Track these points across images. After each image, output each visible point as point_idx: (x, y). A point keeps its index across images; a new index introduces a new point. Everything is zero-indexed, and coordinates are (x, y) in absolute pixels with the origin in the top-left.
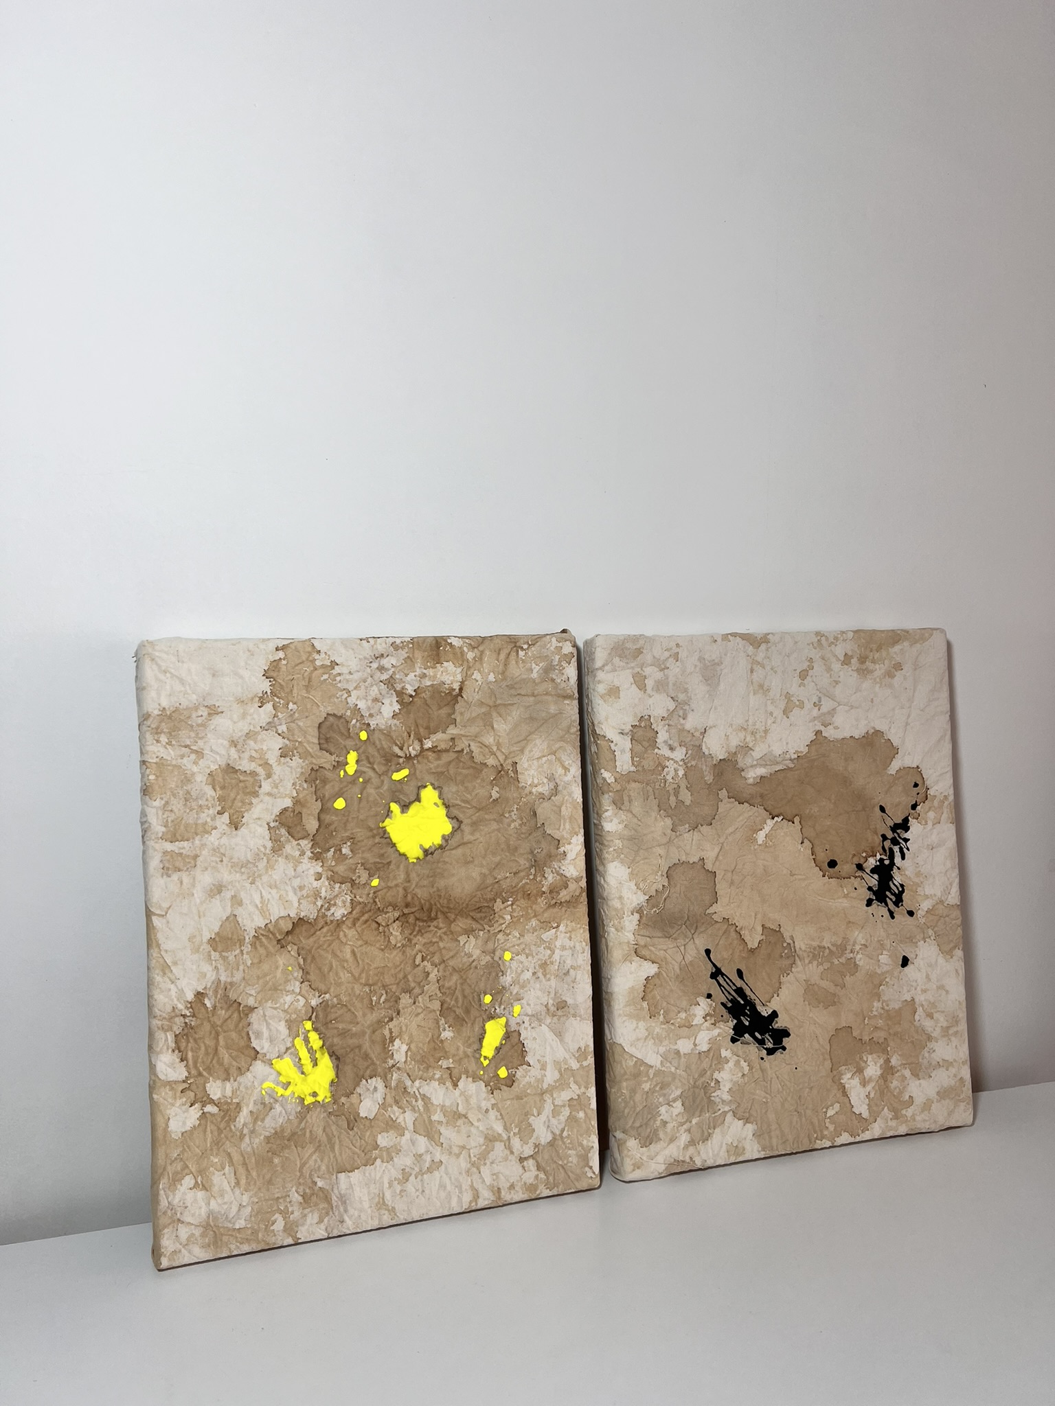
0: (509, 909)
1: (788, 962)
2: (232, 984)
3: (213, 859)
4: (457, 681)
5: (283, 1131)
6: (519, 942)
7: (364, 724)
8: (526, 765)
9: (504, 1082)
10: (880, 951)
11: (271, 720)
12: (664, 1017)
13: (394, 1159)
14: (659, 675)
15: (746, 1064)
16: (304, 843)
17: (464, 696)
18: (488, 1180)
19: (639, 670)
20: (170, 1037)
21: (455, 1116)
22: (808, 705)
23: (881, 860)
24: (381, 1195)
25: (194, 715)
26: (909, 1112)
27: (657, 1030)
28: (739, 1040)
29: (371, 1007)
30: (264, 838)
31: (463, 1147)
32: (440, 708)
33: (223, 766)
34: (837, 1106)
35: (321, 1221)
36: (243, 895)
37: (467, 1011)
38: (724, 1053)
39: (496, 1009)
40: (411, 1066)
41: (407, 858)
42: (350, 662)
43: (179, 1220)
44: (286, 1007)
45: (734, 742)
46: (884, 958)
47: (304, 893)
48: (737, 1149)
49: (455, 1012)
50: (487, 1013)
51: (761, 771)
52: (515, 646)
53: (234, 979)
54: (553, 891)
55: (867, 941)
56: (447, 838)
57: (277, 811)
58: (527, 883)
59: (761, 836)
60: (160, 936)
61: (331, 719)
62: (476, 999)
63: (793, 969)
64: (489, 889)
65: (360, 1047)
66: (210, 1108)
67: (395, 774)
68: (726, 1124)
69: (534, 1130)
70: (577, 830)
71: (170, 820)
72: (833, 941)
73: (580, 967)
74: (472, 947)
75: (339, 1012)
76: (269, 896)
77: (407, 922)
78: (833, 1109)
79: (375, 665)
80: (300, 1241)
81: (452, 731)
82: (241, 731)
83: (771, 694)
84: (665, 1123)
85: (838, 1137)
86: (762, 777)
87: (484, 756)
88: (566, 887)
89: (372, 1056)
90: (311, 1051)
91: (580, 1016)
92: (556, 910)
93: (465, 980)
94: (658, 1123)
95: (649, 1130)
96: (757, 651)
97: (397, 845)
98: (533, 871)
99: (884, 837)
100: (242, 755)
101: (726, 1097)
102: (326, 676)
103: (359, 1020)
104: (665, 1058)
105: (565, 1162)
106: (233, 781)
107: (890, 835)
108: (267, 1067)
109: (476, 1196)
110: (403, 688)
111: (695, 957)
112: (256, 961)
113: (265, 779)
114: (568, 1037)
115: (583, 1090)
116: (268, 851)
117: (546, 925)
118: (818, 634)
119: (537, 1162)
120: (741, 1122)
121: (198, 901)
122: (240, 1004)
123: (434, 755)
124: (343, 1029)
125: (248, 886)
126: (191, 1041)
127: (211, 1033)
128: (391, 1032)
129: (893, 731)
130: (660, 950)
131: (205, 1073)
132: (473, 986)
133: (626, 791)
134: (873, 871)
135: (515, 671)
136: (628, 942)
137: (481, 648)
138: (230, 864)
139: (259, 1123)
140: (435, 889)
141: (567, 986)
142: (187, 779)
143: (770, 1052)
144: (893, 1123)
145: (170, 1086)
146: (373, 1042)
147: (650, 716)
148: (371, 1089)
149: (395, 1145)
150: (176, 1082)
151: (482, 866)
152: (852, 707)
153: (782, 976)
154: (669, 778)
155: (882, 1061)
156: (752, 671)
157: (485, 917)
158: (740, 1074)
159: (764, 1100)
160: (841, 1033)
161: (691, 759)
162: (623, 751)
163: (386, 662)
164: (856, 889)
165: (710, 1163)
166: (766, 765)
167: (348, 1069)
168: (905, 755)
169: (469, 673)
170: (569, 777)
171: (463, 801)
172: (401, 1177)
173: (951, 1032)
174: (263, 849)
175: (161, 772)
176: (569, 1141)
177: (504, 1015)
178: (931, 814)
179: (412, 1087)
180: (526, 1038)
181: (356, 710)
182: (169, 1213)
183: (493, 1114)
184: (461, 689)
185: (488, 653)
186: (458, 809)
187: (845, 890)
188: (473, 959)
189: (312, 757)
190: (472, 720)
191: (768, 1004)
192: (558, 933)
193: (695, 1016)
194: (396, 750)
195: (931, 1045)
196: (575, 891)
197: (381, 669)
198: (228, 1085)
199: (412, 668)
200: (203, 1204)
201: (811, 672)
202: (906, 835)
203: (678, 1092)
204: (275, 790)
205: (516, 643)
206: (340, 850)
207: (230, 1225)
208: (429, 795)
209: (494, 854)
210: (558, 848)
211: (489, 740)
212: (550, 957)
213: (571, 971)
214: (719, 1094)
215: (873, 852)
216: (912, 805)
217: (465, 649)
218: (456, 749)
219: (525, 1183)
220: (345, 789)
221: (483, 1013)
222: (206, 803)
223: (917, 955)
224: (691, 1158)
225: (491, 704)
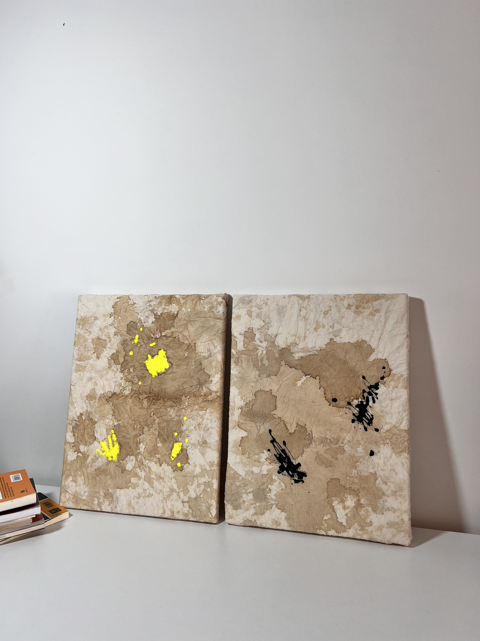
0: (188, 400)
1: (308, 442)
2: (91, 412)
3: (90, 368)
4: (176, 311)
5: (100, 468)
6: (190, 414)
7: (142, 325)
8: (199, 344)
9: (179, 469)
10: (358, 446)
11: (112, 322)
12: (248, 455)
13: (136, 488)
14: (258, 311)
15: (284, 484)
16: (118, 366)
17: (178, 317)
18: (170, 507)
19: (250, 308)
20: (71, 427)
21: (160, 478)
22: (327, 327)
23: (362, 402)
24: (130, 501)
25: (90, 320)
26: (370, 529)
27: (244, 460)
28: (281, 473)
29: (134, 429)
30: (106, 363)
31: (161, 491)
32: (169, 321)
33: (97, 337)
34: (329, 516)
35: (109, 505)
36: (98, 382)
37: (168, 438)
38: (274, 477)
39: (178, 439)
40: (145, 454)
41: (152, 376)
42: (140, 303)
43: (67, 491)
44: (107, 424)
45: (290, 340)
46: (360, 449)
47: (117, 384)
48: (276, 522)
49: (163, 437)
50: (175, 439)
51: (301, 354)
52: (200, 298)
53: (92, 411)
54: (205, 395)
55: (350, 439)
56: (167, 369)
57: (111, 354)
58: (195, 391)
59: (299, 383)
60: (72, 392)
61: (132, 323)
62: (172, 433)
63: (310, 446)
64: (181, 391)
65: (129, 443)
66: (80, 454)
67: (151, 344)
68: (272, 510)
69: (189, 491)
70: (218, 372)
71: (79, 354)
72: (332, 436)
73: (213, 428)
74: (172, 413)
75: (124, 429)
76: (106, 384)
77: (149, 399)
78: (327, 516)
79: (148, 304)
80: (103, 510)
81: (173, 329)
82: (103, 325)
83: (309, 321)
84: (244, 502)
85: (329, 531)
86: (301, 357)
87: (183, 340)
88: (211, 394)
89: (133, 447)
90: (113, 441)
91: (212, 448)
92: (206, 403)
93: (168, 425)
94: (241, 501)
95: (237, 503)
96: (304, 302)
97: (149, 371)
98: (198, 386)
99: (364, 391)
100: (103, 334)
101: (273, 497)
102: (131, 308)
103: (129, 433)
104: (247, 473)
105: (201, 508)
106: (99, 342)
107: (367, 390)
108: (99, 444)
109: (164, 512)
110: (157, 313)
111: (264, 432)
112: (99, 406)
113: (108, 343)
114: (206, 456)
115: (210, 479)
116: (107, 368)
117: (202, 408)
118: (335, 295)
119: (189, 505)
120: (280, 511)
121: (84, 382)
122: (93, 420)
123: (165, 338)
124: (123, 435)
125: (99, 378)
126: (77, 430)
127: (83, 428)
128: (140, 440)
129: (372, 341)
130: (249, 426)
131: (80, 442)
132: (171, 428)
133: (240, 358)
134: (357, 406)
135: (198, 308)
136: (235, 421)
137: (187, 299)
138: (95, 371)
139: (94, 463)
140: (161, 389)
141: (207, 435)
142: (86, 341)
143: (296, 482)
144: (360, 532)
145: (69, 443)
146: (133, 442)
147: (252, 328)
148: (131, 460)
149: (137, 483)
150: (71, 443)
151: (178, 382)
152: (350, 329)
153: (304, 448)
154: (259, 354)
155: (355, 500)
156: (300, 311)
157: (178, 402)
158: (281, 489)
159: (291, 503)
160: (333, 481)
161: (269, 347)
162: (240, 342)
163: (152, 303)
164: (346, 413)
165: (264, 525)
166: (304, 352)
167: (124, 451)
168: (379, 352)
169: (181, 308)
170: (216, 351)
171: (174, 356)
172: (138, 496)
173: (398, 494)
174: (105, 367)
175: (79, 338)
176: (203, 500)
177: (181, 442)
178: (393, 383)
179: (145, 462)
180: (189, 453)
181: (140, 320)
182: (64, 488)
183: (173, 480)
184: (177, 314)
185: (189, 301)
186: (172, 359)
187: (340, 413)
188: (172, 417)
189: (124, 336)
190: (181, 326)
191: (296, 459)
192: (206, 413)
193: (262, 458)
194: (152, 335)
195: (384, 498)
196: (215, 396)
197: (150, 306)
198: (86, 447)
199: (161, 306)
200: (74, 488)
201: (329, 312)
202: (377, 391)
203: (251, 490)
204: (111, 346)
205: (200, 297)
206: (130, 370)
207: (81, 497)
208: (162, 353)
209: (184, 378)
210: (209, 378)
211: (186, 334)
212: (202, 422)
213: (210, 429)
214: (270, 495)
215: (356, 397)
216: (381, 377)
217: (181, 299)
218: (173, 336)
219: (184, 512)
220: (133, 348)
221: (174, 439)
222: (90, 349)
223: (379, 451)
224: (255, 521)
225: (188, 320)
